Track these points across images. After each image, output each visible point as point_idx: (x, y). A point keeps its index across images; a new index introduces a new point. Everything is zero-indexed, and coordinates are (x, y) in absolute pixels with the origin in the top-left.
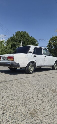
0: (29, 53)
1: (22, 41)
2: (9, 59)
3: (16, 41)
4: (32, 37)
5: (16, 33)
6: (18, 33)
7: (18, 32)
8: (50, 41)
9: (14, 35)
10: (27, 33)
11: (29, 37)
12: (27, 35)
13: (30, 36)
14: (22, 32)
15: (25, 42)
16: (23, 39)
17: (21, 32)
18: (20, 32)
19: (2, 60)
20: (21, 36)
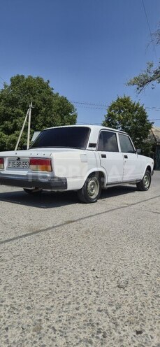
0: (88, 148)
1: (31, 105)
2: (33, 167)
3: (13, 102)
4: (60, 95)
5: (11, 80)
6: (16, 81)
7: (18, 77)
8: (111, 110)
9: (5, 86)
10: (45, 81)
11: (51, 93)
12: (46, 86)
13: (55, 92)
14: (30, 78)
15: (40, 109)
16: (34, 98)
17: (26, 77)
18: (23, 77)
19: (9, 168)
20: (28, 88)
